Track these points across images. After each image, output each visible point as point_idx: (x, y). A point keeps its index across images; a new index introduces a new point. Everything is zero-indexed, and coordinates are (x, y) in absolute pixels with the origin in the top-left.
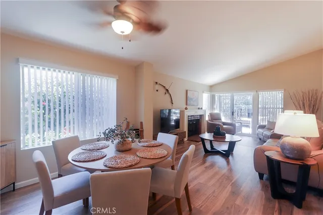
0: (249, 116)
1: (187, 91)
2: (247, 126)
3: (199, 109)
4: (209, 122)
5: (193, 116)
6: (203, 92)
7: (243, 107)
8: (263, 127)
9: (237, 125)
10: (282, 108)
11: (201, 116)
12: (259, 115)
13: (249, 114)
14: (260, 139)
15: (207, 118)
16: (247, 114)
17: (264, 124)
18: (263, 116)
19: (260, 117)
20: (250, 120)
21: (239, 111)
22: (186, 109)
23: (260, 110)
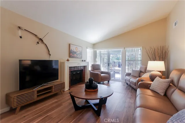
0: (119, 67)
1: (70, 45)
2: (118, 73)
3: (83, 61)
4: (91, 71)
5: (77, 67)
6: (87, 48)
7: (116, 61)
8: (129, 75)
9: (112, 73)
10: (141, 60)
11: (85, 67)
12: (126, 65)
13: (119, 65)
14: (127, 84)
15: (90, 69)
16: (118, 65)
17: (129, 72)
18: (128, 66)
19: (126, 67)
20: (120, 69)
21: (114, 63)
22: (68, 60)
23: (126, 62)
